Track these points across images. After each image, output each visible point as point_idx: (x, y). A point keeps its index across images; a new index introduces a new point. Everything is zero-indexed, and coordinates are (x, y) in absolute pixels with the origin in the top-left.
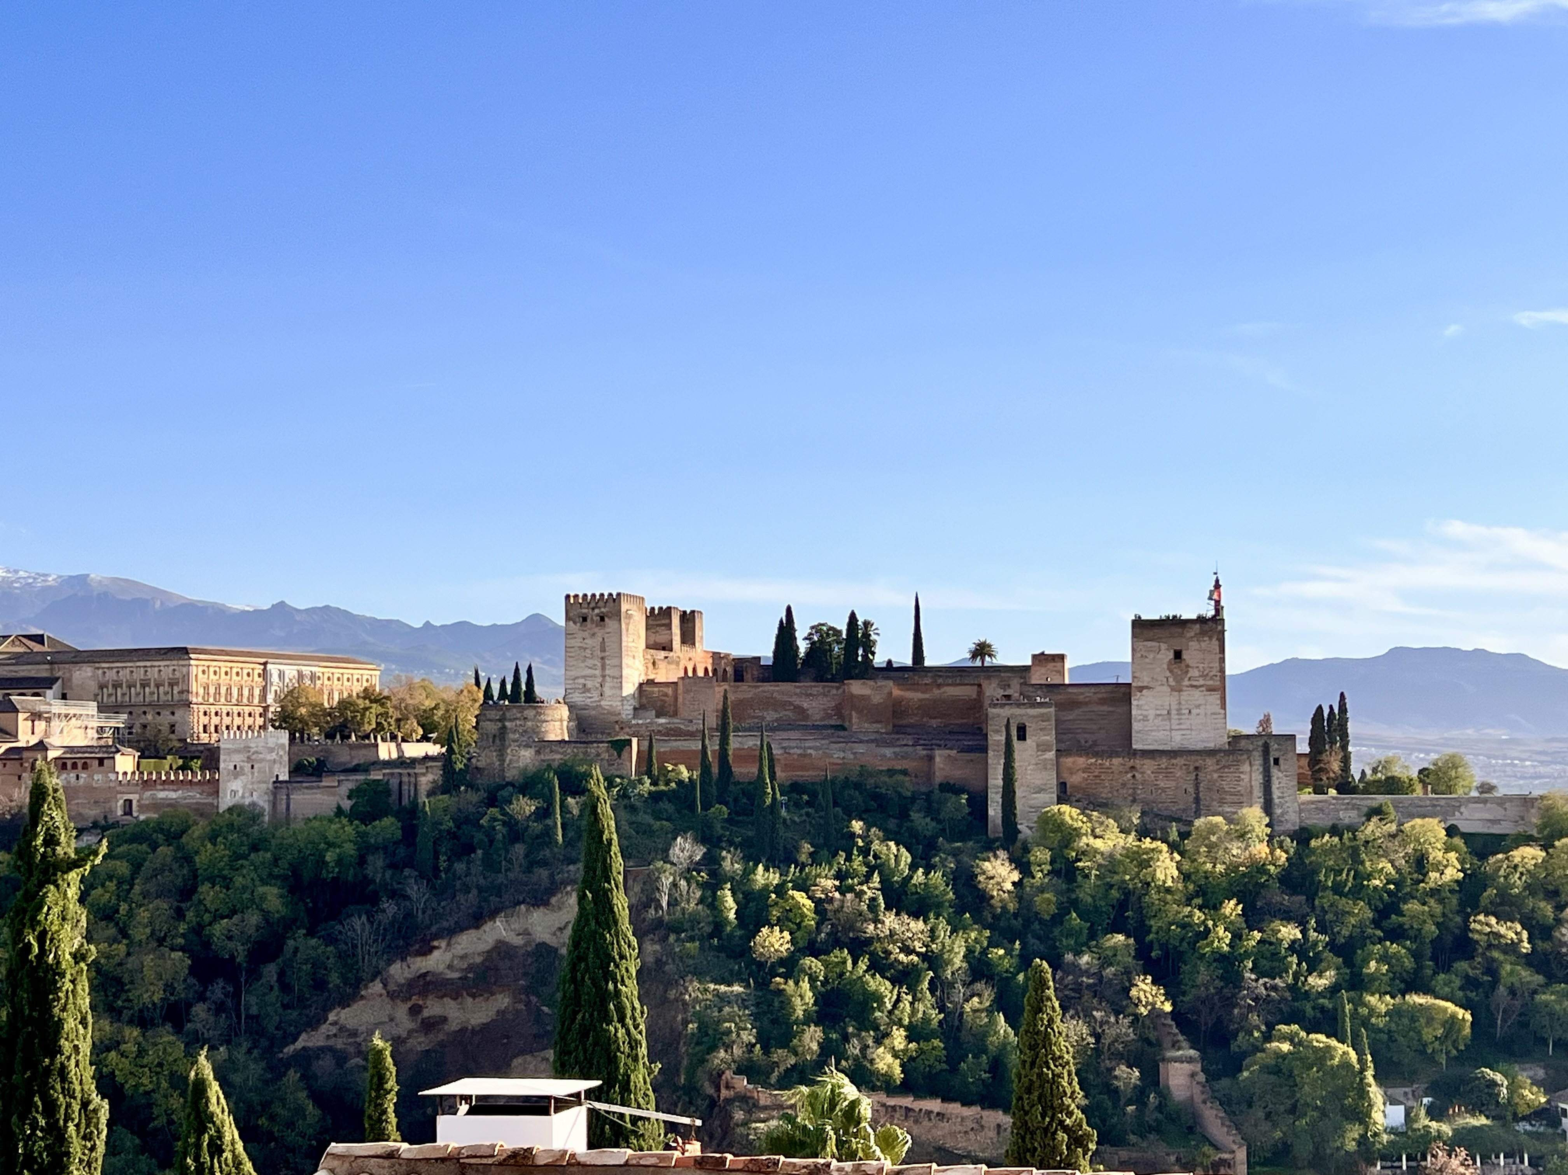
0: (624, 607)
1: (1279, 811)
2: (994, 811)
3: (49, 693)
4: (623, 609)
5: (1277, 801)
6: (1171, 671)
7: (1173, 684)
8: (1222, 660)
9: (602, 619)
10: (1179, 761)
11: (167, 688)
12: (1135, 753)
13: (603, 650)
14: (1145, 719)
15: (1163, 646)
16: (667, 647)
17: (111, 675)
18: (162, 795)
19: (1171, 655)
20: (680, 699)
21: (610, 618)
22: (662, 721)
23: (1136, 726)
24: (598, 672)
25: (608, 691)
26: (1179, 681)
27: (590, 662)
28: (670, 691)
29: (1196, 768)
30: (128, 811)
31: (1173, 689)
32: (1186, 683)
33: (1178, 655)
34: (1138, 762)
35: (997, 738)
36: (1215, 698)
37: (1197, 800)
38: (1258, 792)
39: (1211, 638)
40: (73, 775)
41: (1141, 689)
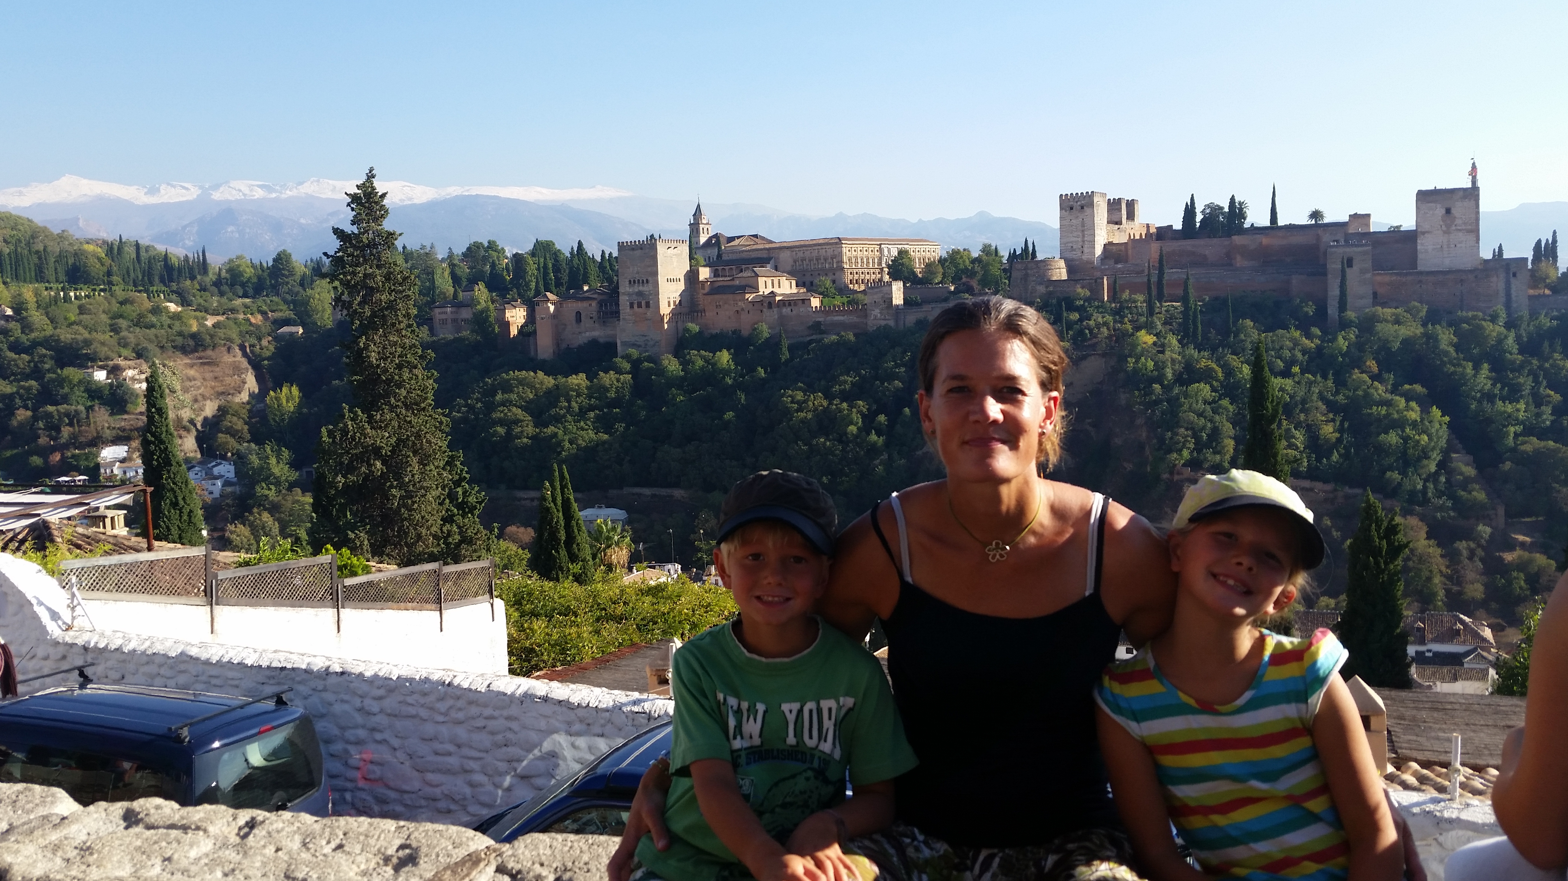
0: (1096, 199)
1: (1515, 305)
2: (1333, 309)
3: (768, 265)
4: (1095, 201)
5: (1513, 299)
6: (1443, 221)
7: (1444, 228)
8: (1478, 213)
9: (1082, 208)
10: (1450, 277)
11: (830, 260)
12: (1421, 273)
13: (1083, 226)
14: (1424, 251)
15: (1439, 206)
16: (1120, 222)
17: (800, 254)
18: (836, 318)
19: (1443, 211)
20: (1130, 252)
21: (1088, 207)
22: (1119, 266)
23: (1420, 256)
24: (1080, 239)
25: (1086, 250)
26: (1448, 226)
27: (1075, 234)
28: (1123, 248)
29: (1462, 280)
30: (819, 327)
31: (1445, 232)
32: (1454, 228)
33: (1448, 211)
34: (1422, 278)
35: (1334, 268)
36: (1471, 237)
37: (1463, 300)
38: (1505, 293)
39: (1470, 200)
40: (789, 309)
41: (1423, 233)
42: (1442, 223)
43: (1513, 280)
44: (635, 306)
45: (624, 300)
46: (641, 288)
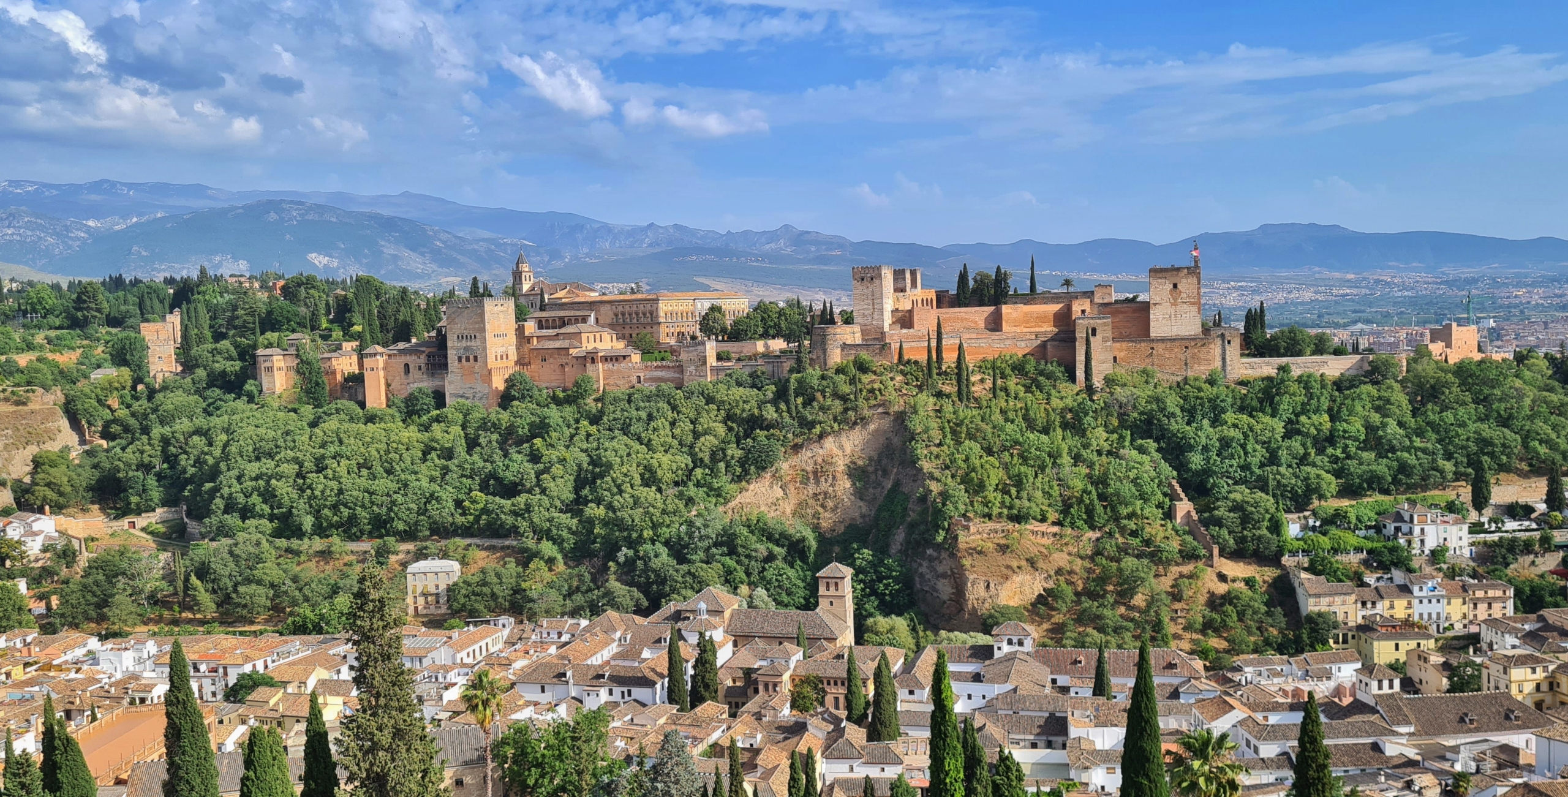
0: (883, 272)
1: (1229, 368)
2: (1080, 374)
3: (590, 318)
5: (1228, 362)
6: (1171, 295)
7: (1172, 301)
8: (1199, 288)
9: (872, 279)
10: (1177, 343)
11: (647, 314)
12: (1152, 340)
13: (873, 295)
14: (1157, 320)
15: (1167, 282)
16: (903, 290)
17: (620, 308)
18: (655, 373)
19: (1171, 286)
20: (913, 319)
21: (876, 278)
22: (905, 331)
23: (1152, 324)
24: (871, 307)
25: (876, 317)
26: (1175, 299)
27: (866, 302)
28: (907, 315)
29: (1186, 347)
30: (639, 382)
31: (1172, 304)
32: (1179, 301)
33: (1175, 286)
34: (1154, 345)
35: (1080, 335)
36: (1194, 309)
37: (1186, 364)
38: (1219, 359)
39: (1193, 277)
40: (610, 366)
41: (1155, 304)
43: (1227, 347)
44: (463, 360)
45: (452, 355)
46: (469, 344)
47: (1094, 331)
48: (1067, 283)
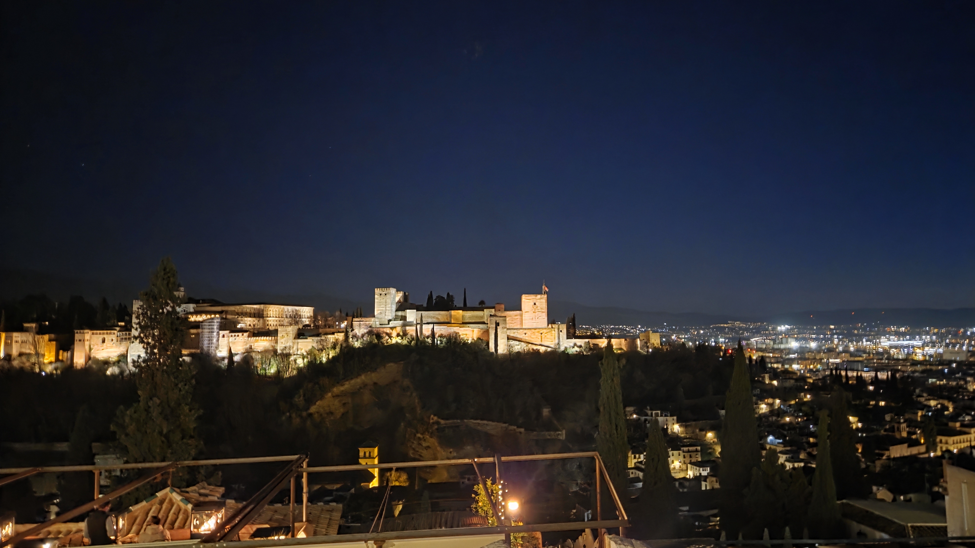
1: (561, 344)
2: (491, 344)
4: (391, 292)
5: (561, 341)
9: (386, 295)
10: (537, 331)
13: (386, 303)
14: (527, 320)
15: (531, 301)
17: (240, 310)
23: (524, 322)
24: (384, 309)
25: (387, 314)
27: (382, 306)
29: (541, 333)
30: (251, 348)
31: (534, 312)
32: (537, 310)
33: (535, 303)
34: (526, 331)
35: (492, 325)
36: (544, 315)
37: (541, 341)
38: (556, 339)
39: (543, 299)
41: (526, 312)
42: (532, 308)
43: (560, 333)
47: (497, 324)
48: (482, 303)
